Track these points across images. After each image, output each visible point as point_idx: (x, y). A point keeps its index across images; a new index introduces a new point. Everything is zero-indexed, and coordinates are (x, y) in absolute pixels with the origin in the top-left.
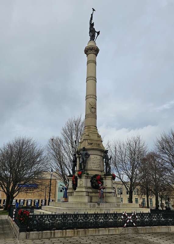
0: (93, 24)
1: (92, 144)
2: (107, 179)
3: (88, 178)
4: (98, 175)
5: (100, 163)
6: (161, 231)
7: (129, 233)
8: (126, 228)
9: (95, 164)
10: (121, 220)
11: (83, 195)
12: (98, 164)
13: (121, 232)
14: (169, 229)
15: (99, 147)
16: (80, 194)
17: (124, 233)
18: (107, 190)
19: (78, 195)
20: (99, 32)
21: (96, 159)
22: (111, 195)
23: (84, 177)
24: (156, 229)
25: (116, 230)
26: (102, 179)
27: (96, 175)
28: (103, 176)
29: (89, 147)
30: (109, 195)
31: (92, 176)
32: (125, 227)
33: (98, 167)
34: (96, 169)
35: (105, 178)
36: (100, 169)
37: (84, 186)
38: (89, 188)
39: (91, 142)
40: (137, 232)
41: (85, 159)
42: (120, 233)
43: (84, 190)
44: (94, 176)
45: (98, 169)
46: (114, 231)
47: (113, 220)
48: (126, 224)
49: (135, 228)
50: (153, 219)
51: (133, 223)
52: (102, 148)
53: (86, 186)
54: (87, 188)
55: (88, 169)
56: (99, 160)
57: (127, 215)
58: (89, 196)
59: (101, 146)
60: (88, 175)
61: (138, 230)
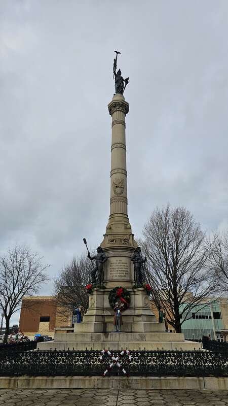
0: (119, 72)
1: (113, 241)
2: (137, 293)
3: (105, 293)
4: (121, 287)
5: (127, 269)
6: (181, 387)
7: (111, 386)
8: (106, 378)
9: (117, 271)
10: (99, 363)
12: (123, 271)
13: (95, 386)
14: (200, 384)
15: (125, 244)
16: (90, 319)
17: (100, 386)
18: (137, 312)
19: (87, 321)
20: (128, 78)
21: (120, 263)
22: (140, 319)
23: (95, 293)
24: (170, 383)
25: (84, 381)
26: (128, 293)
27: (117, 288)
28: (130, 290)
29: (109, 245)
30: (137, 319)
31: (110, 290)
32: (104, 376)
33: (123, 275)
34: (119, 278)
35: (134, 292)
36: (127, 278)
37: (96, 306)
38: (107, 309)
39: (113, 238)
40: (127, 386)
41: (99, 265)
42: (92, 386)
43: (94, 312)
44: (113, 289)
45: (123, 278)
46: (80, 382)
47: (83, 362)
48: (107, 371)
49: (125, 378)
50: (167, 362)
51: (121, 368)
52: (132, 245)
53: (102, 307)
54: (103, 309)
55: (109, 279)
56: (125, 265)
57: (112, 354)
58: (104, 322)
59: (131, 241)
60: (103, 288)
61: (130, 381)
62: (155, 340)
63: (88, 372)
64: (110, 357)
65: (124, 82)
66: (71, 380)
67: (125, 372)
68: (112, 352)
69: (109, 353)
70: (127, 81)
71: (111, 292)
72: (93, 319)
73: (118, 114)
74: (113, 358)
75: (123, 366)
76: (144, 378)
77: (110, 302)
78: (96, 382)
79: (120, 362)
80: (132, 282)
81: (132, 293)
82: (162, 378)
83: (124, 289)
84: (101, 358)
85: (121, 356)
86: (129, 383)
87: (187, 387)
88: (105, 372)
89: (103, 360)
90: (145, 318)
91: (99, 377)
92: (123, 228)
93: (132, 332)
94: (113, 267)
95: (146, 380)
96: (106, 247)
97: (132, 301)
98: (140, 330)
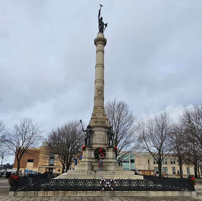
0: (102, 18)
1: (97, 122)
2: (109, 151)
3: (92, 150)
4: (101, 147)
5: (104, 138)
6: (139, 196)
7: (106, 196)
8: (104, 192)
9: (99, 139)
10: (100, 185)
11: (85, 164)
12: (102, 139)
13: (98, 195)
14: (147, 194)
15: (103, 124)
16: (84, 163)
17: (101, 196)
18: (109, 161)
19: (82, 164)
21: (100, 135)
22: (111, 164)
23: (87, 150)
24: (134, 194)
26: (105, 151)
27: (99, 148)
28: (106, 149)
29: (94, 124)
30: (110, 164)
31: (95, 149)
32: (102, 191)
33: (102, 141)
34: (100, 143)
35: (108, 150)
36: (104, 143)
37: (87, 157)
38: (93, 158)
39: (96, 121)
40: (114, 195)
41: (89, 135)
43: (87, 160)
44: (97, 148)
45: (102, 143)
46: (91, 193)
47: (92, 184)
48: (104, 189)
49: (112, 192)
50: (132, 185)
51: (110, 188)
52: (107, 125)
53: (90, 157)
54: (91, 158)
55: (93, 143)
56: (103, 136)
57: (106, 181)
58: (91, 165)
59: (106, 123)
60: (91, 148)
61: (115, 193)
62: (120, 174)
63: (94, 189)
64: (105, 182)
65: (104, 26)
66: (86, 193)
67: (112, 189)
68: (106, 180)
69: (105, 180)
70: (106, 25)
71: (96, 150)
72: (87, 163)
73: (100, 46)
74: (107, 183)
75: (112, 186)
76: (121, 191)
77: (95, 155)
78: (99, 194)
79: (110, 185)
80: (106, 145)
81: (107, 151)
82: (130, 191)
83: (102, 149)
84: (101, 183)
85: (111, 182)
86: (115, 194)
87: (141, 196)
88: (103, 189)
89: (102, 184)
90: (114, 164)
91: (100, 191)
92: (102, 115)
93: (107, 170)
94: (97, 137)
95: (123, 192)
96: (93, 125)
97: (107, 155)
98: (112, 170)
